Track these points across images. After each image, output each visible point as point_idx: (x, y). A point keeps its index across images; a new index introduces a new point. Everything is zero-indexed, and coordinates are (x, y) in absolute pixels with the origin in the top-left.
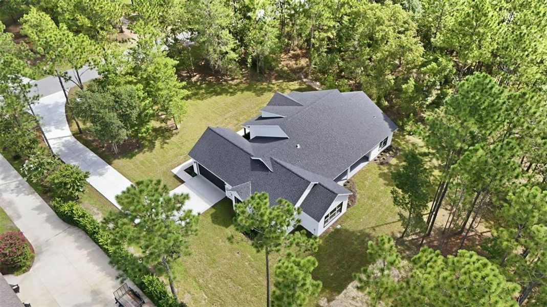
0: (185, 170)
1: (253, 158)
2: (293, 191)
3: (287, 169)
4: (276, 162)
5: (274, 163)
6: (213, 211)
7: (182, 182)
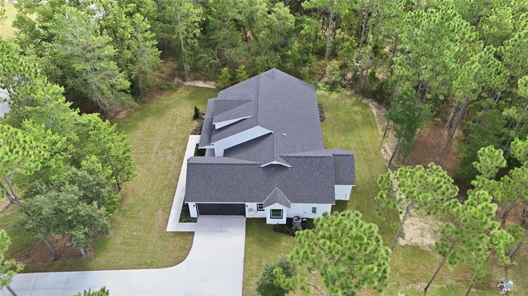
0: (180, 221)
1: (263, 166)
2: (323, 172)
3: (303, 157)
4: (288, 157)
5: (287, 159)
6: (251, 239)
7: (192, 233)
